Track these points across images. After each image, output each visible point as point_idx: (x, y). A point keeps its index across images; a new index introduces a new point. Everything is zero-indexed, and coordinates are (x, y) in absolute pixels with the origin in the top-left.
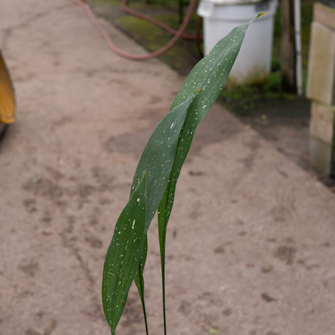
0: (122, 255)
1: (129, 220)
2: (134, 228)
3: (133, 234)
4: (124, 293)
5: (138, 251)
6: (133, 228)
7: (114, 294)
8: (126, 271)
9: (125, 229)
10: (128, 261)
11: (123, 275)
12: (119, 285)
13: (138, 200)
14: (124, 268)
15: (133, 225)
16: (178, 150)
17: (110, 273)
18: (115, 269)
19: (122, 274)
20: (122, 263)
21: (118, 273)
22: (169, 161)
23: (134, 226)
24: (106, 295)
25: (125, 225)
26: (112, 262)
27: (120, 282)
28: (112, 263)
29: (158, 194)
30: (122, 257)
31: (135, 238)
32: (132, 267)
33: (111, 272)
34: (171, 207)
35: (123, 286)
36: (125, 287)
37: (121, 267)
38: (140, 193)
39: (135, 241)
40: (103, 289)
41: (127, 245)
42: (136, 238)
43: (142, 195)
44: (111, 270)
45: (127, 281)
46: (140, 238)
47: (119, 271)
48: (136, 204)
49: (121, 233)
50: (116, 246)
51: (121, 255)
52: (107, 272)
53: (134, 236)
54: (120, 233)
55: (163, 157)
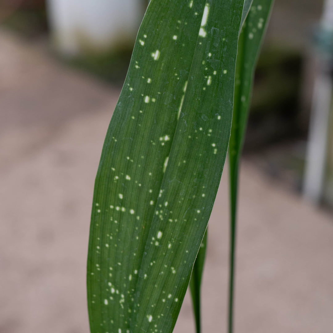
0: (167, 138)
1: (191, 5)
2: (208, 35)
3: (205, 55)
4: (174, 272)
5: (219, 118)
6: (202, 33)
7: (137, 278)
8: (182, 193)
9: (175, 37)
10: (188, 157)
11: (170, 208)
12: (157, 244)
14: (173, 182)
15: (204, 22)
17: (118, 208)
18: (140, 189)
19: (166, 204)
20: (166, 164)
21: (152, 203)
23: (207, 28)
25: (178, 25)
26: (128, 168)
27: (160, 235)
28: (127, 173)
30: (166, 143)
31: (209, 73)
32: (200, 175)
33: (122, 203)
35: (170, 246)
36: (177, 248)
37: (160, 179)
39: (209, 82)
41: (182, 100)
42: (215, 73)
44: (121, 196)
45: (184, 229)
46: (225, 72)
47: (154, 196)
49: (161, 57)
50: (142, 105)
51: (163, 135)
52: (105, 206)
53: (208, 64)
54: (156, 55)
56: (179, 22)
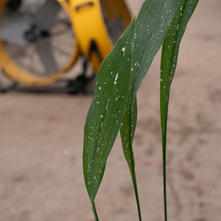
0: (102, 116)
1: (111, 73)
2: (117, 84)
3: (116, 90)
4: (102, 162)
5: (120, 112)
6: (115, 83)
7: (93, 163)
8: (106, 136)
9: (105, 83)
10: (108, 124)
11: (102, 140)
12: (98, 152)
13: (123, 49)
14: (103, 131)
15: (116, 79)
16: (187, 4)
17: (90, 138)
18: (95, 132)
19: (101, 139)
20: (102, 125)
21: (97, 137)
22: (170, 11)
23: (117, 81)
24: (87, 166)
25: (107, 79)
26: (92, 125)
27: (99, 149)
29: (153, 49)
30: (102, 118)
31: (117, 96)
32: (112, 131)
33: (91, 136)
34: (174, 72)
35: (101, 153)
36: (103, 154)
37: (100, 130)
38: (126, 41)
39: (117, 99)
40: (84, 158)
41: (108, 104)
42: (119, 96)
43: (129, 44)
44: (91, 134)
45: (106, 148)
46: (123, 97)
47: (98, 135)
48: (120, 54)
49: (101, 89)
50: (96, 104)
51: (101, 115)
52: (87, 137)
53: (116, 93)
54: (100, 88)
55: (165, 7)
56: (107, 78)
